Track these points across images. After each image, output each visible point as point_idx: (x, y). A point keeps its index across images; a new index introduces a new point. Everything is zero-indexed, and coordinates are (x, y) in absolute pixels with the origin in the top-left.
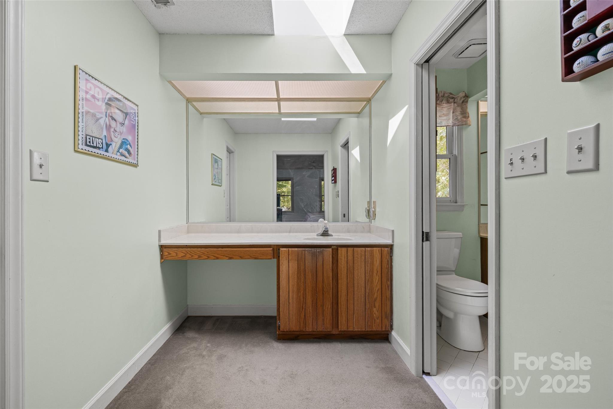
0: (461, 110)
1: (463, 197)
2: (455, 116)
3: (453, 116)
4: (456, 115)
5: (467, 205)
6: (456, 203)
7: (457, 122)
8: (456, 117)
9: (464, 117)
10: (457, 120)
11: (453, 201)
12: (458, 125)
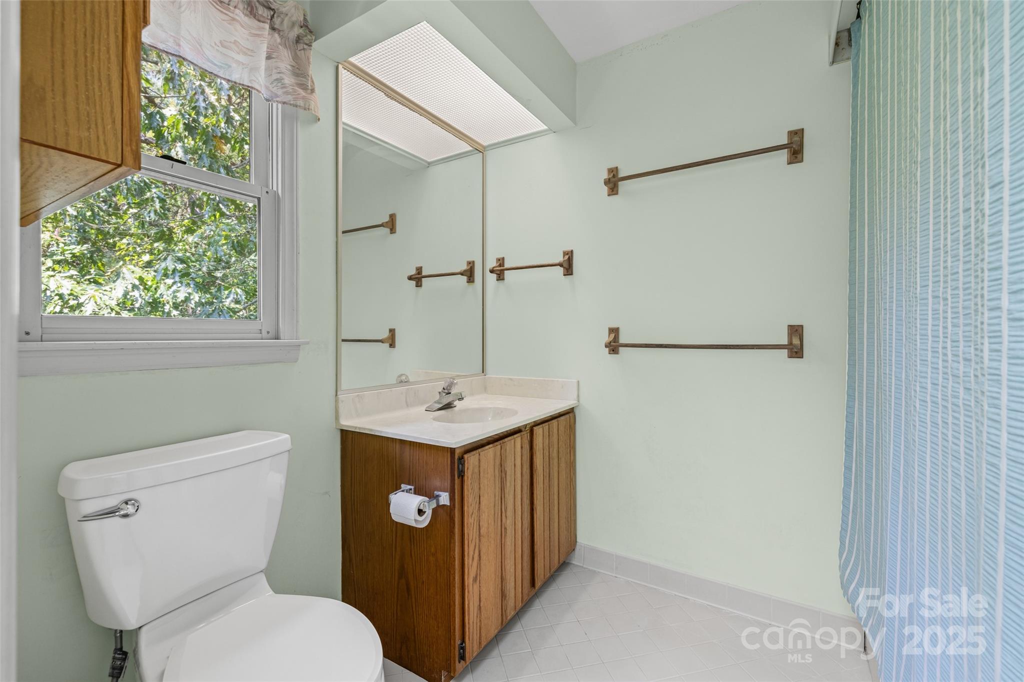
0: (294, 63)
1: (297, 322)
2: (275, 71)
3: (268, 69)
4: (277, 68)
5: (308, 343)
6: (277, 338)
7: (280, 92)
8: (278, 76)
9: (301, 84)
10: (279, 84)
11: (268, 332)
12: (284, 103)
